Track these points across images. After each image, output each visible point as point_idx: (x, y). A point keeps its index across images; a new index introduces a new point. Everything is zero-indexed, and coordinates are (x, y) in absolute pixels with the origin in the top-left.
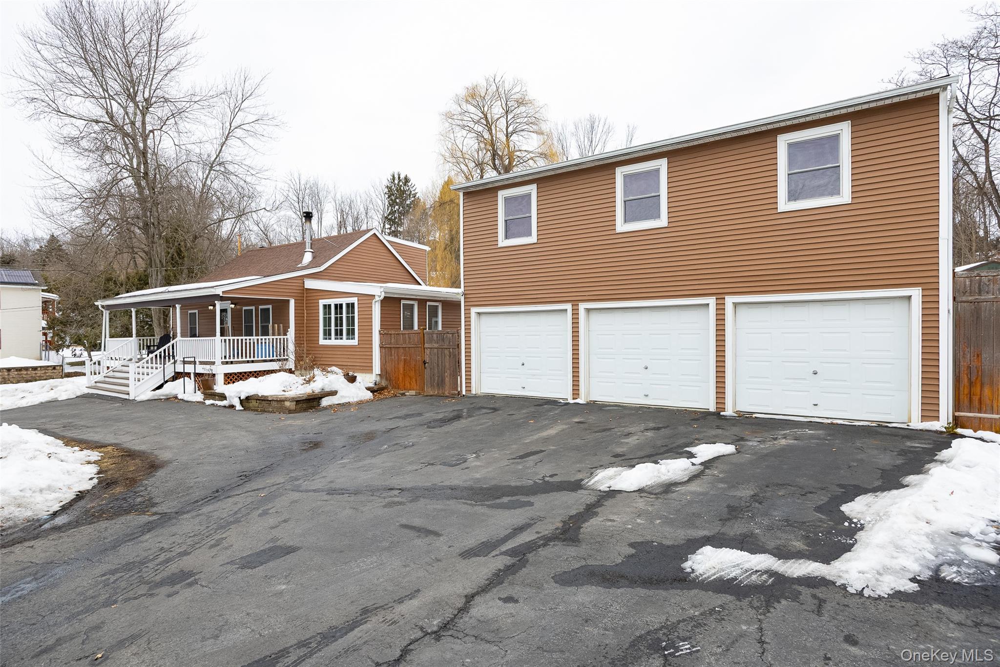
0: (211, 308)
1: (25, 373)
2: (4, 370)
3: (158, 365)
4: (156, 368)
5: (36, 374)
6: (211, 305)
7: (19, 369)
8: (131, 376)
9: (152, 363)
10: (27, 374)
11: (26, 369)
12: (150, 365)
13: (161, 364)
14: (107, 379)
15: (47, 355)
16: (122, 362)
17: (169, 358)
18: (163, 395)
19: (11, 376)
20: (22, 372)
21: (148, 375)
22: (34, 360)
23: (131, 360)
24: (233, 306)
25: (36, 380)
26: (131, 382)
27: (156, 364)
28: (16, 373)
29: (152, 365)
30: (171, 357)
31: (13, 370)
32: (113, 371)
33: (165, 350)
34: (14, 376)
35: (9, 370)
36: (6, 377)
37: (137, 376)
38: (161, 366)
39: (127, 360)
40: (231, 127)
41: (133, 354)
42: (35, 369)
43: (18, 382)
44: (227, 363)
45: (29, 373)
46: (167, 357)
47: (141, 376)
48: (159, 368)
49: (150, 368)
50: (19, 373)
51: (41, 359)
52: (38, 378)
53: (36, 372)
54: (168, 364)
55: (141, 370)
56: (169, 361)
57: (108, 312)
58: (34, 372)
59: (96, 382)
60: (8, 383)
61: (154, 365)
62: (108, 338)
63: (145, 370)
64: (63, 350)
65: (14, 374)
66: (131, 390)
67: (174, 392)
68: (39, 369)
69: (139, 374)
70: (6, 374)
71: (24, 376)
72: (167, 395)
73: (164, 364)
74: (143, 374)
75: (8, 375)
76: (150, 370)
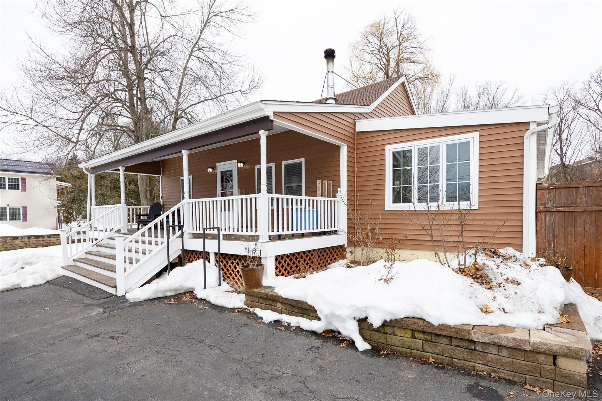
0: (210, 170)
1: (42, 239)
2: (26, 238)
3: (159, 240)
4: (157, 244)
5: (50, 240)
6: (210, 168)
7: (37, 237)
8: (119, 253)
9: (150, 236)
10: (43, 240)
11: (43, 236)
12: (147, 239)
13: (162, 237)
14: (89, 257)
15: (60, 225)
16: (109, 234)
17: (174, 229)
18: (170, 290)
19: (31, 242)
20: (40, 239)
21: (144, 253)
22: (51, 230)
23: (119, 231)
24: (241, 165)
25: (50, 245)
26: (119, 263)
27: (156, 237)
28: (35, 240)
29: (150, 239)
30: (177, 228)
31: (32, 238)
32: (97, 246)
33: (168, 217)
34: (34, 242)
35: (29, 237)
36: (27, 243)
37: (128, 255)
38: (163, 240)
39: (114, 230)
40: (210, 13)
41: (122, 224)
42: (49, 236)
43: (37, 247)
44: (279, 237)
45: (45, 239)
46: (171, 228)
47: (134, 256)
48: (160, 243)
49: (147, 242)
50: (37, 239)
51: (57, 229)
52: (51, 243)
53: (51, 239)
54: (172, 238)
55: (134, 246)
56: (174, 233)
57: (93, 176)
58: (49, 239)
59: (74, 260)
60: (29, 248)
61: (153, 239)
62: (93, 206)
63: (140, 246)
64: (71, 223)
65: (33, 240)
66: (119, 276)
67: (188, 285)
68: (52, 236)
69: (130, 251)
70: (27, 240)
71: (41, 242)
72: (176, 290)
73: (168, 238)
74: (137, 252)
75: (29, 241)
76: (147, 247)
